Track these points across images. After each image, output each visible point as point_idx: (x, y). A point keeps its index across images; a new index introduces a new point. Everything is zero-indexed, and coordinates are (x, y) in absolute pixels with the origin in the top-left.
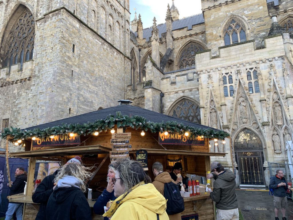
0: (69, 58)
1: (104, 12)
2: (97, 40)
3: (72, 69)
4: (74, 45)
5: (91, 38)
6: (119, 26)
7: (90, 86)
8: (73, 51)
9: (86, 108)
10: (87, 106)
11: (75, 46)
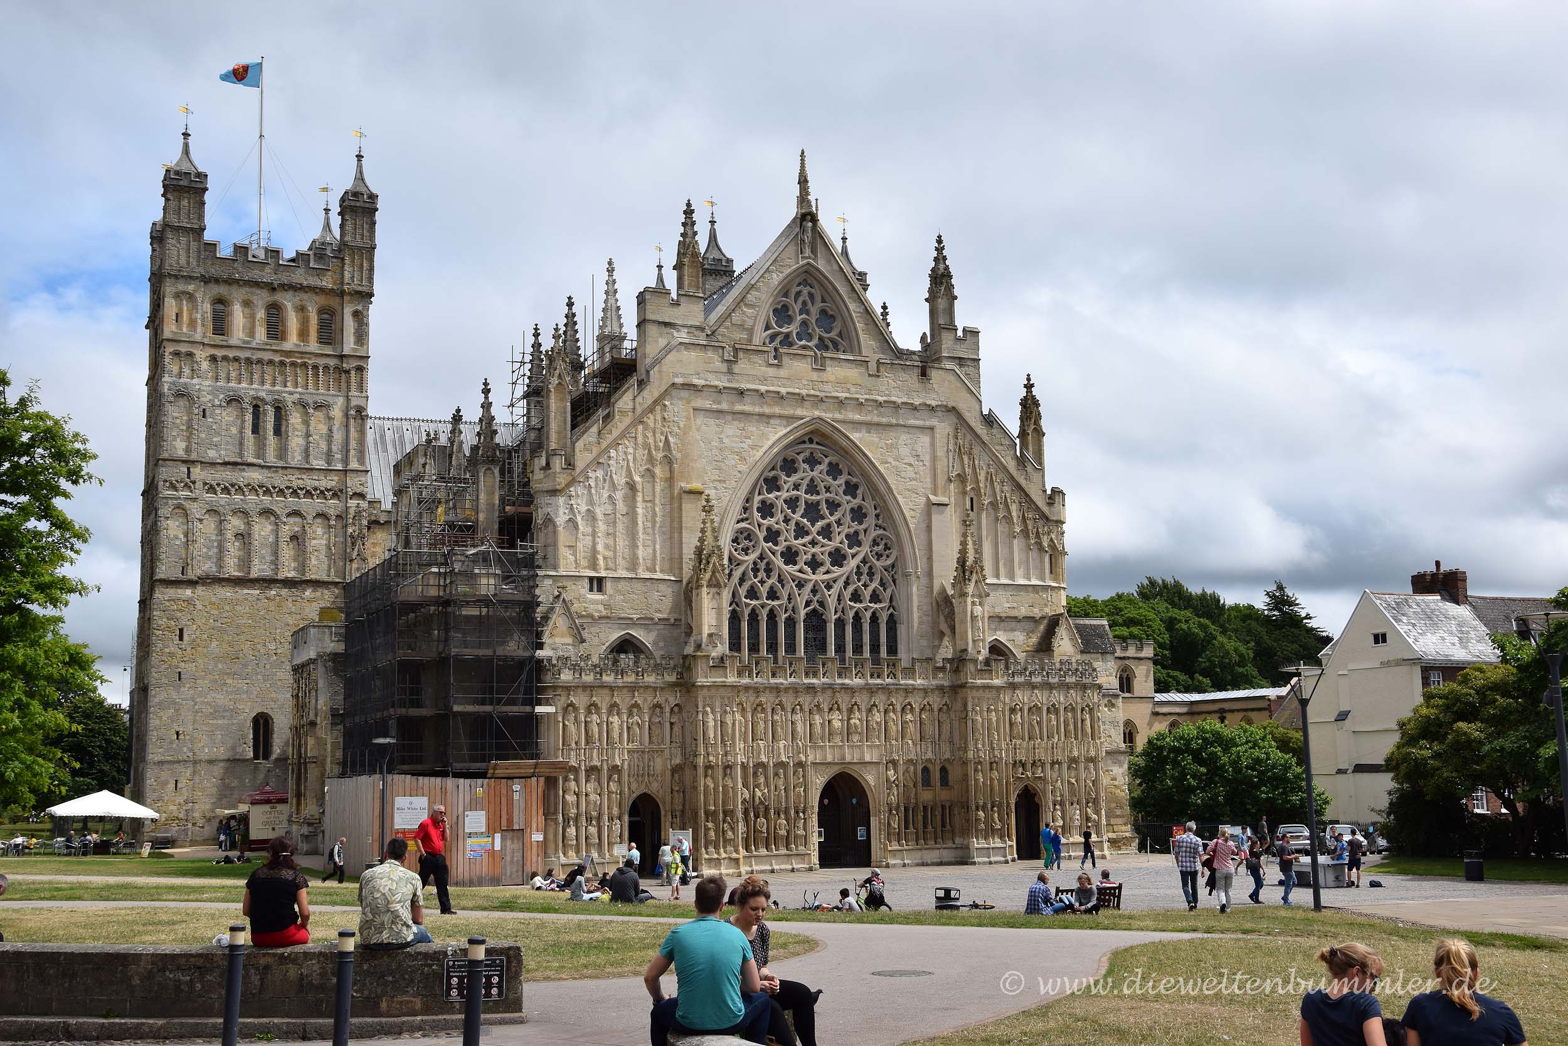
0: (171, 654)
1: (272, 518)
2: (246, 591)
3: (180, 670)
4: (181, 630)
5: (230, 594)
6: (326, 522)
7: (229, 681)
8: (181, 638)
9: (220, 722)
10: (224, 717)
11: (185, 630)
